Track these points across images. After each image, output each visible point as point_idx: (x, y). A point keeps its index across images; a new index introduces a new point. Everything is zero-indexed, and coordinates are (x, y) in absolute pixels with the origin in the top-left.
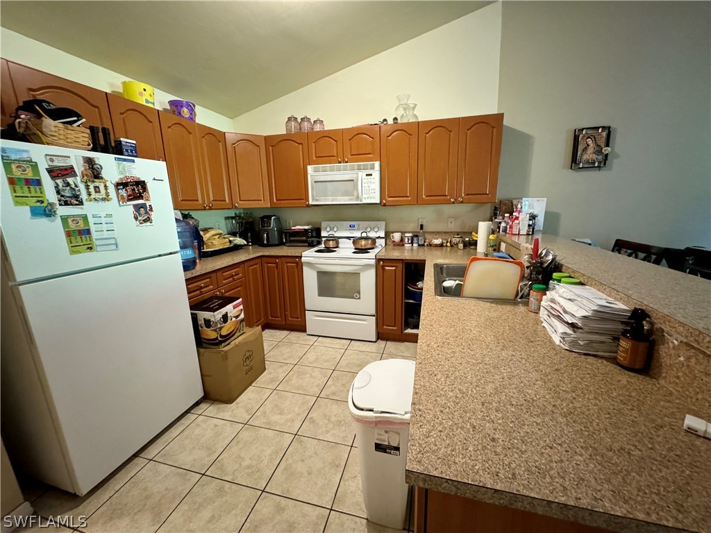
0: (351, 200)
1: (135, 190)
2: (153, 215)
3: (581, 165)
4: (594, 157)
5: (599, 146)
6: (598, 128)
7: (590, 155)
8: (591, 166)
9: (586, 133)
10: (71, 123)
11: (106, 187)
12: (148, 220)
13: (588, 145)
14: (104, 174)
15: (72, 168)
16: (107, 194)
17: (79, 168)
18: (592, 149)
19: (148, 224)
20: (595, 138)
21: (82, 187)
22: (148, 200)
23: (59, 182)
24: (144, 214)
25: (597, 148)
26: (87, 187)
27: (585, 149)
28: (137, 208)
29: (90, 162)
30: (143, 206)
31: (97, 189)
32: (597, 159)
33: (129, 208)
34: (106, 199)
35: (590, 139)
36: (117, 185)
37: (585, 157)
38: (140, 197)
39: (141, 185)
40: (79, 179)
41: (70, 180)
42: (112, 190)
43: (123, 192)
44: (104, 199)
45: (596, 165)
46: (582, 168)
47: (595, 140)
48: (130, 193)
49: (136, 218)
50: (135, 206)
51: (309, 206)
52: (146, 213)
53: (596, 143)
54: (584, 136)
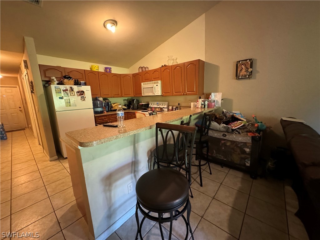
0: (152, 94)
1: (81, 93)
2: (86, 99)
3: (240, 78)
4: (245, 73)
5: (248, 68)
6: (247, 60)
7: (243, 72)
8: (244, 77)
9: (241, 63)
10: (69, 80)
11: (74, 93)
12: (84, 100)
13: (242, 68)
14: (74, 90)
15: (67, 89)
16: (74, 94)
17: (69, 89)
18: (244, 70)
19: (84, 101)
20: (245, 64)
21: (69, 93)
22: (84, 95)
23: (65, 92)
24: (83, 99)
25: (247, 69)
26: (70, 93)
27: (241, 70)
28: (82, 97)
29: (71, 88)
30: (83, 97)
31: (72, 93)
32: (247, 74)
33: (80, 97)
34: (74, 95)
35: (243, 66)
36: (77, 92)
37: (241, 74)
38: (83, 95)
39: (83, 92)
40: (68, 91)
41: (67, 92)
42: (76, 93)
43: (78, 94)
44: (73, 95)
45: (247, 77)
46: (241, 78)
47: (246, 66)
48: (80, 94)
49: (81, 100)
50: (81, 97)
51: (143, 96)
52: (84, 98)
53: (246, 67)
54: (240, 64)
